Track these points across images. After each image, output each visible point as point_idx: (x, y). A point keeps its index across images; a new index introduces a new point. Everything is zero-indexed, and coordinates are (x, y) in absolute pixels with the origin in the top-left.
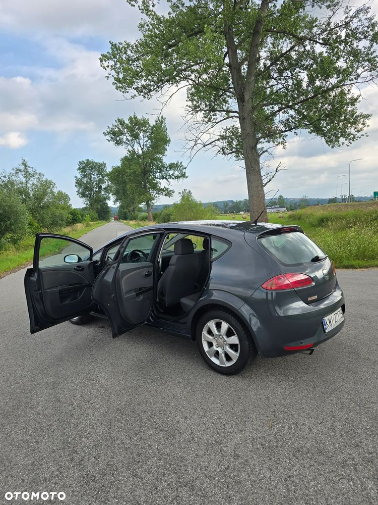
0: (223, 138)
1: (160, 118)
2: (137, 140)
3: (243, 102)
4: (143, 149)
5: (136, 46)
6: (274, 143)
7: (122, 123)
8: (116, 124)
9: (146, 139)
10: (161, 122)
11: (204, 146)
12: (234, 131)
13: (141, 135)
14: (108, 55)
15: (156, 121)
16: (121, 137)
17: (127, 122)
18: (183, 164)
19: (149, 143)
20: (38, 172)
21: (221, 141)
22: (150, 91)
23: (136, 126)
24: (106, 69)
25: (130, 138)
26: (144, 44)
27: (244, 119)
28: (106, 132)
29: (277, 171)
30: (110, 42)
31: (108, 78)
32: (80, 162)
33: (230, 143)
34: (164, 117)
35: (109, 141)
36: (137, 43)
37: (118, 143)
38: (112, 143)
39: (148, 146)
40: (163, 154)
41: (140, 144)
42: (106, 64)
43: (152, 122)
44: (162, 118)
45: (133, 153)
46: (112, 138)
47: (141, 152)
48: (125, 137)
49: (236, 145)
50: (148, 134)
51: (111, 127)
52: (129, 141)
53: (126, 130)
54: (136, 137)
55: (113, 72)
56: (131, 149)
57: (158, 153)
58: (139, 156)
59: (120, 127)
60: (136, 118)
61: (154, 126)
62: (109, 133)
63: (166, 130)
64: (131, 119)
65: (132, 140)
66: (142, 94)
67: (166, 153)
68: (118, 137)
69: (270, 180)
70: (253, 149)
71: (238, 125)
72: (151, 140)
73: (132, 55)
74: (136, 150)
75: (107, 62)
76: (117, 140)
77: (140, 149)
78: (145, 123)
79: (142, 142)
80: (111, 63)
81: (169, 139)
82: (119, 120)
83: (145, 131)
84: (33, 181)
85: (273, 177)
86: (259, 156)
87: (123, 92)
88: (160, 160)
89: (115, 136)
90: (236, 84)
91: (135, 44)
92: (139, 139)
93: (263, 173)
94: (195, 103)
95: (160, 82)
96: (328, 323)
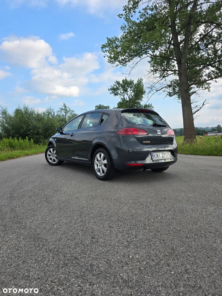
0: (170, 86)
1: (140, 80)
2: (126, 92)
3: (181, 64)
4: (129, 97)
5: (121, 39)
6: (202, 88)
7: (118, 83)
8: (115, 84)
9: (132, 91)
10: (140, 82)
11: (157, 91)
12: (176, 82)
13: (129, 89)
14: (106, 45)
15: (137, 81)
16: (117, 91)
17: (121, 82)
18: (152, 105)
19: (133, 94)
20: (71, 109)
21: (169, 88)
22: (126, 62)
23: (126, 85)
24: (104, 53)
25: (122, 91)
26: (125, 37)
27: (181, 74)
28: (109, 88)
29: (203, 105)
30: (107, 38)
31: (105, 57)
32: (96, 106)
33: (174, 89)
34: (142, 79)
35: (111, 93)
36: (121, 37)
37: (116, 94)
38: (113, 95)
39: (133, 95)
40: (141, 100)
41: (128, 94)
42: (104, 50)
43: (135, 82)
44: (141, 79)
45: (124, 100)
46: (112, 92)
47: (128, 99)
48: (120, 91)
49: (178, 91)
50: (133, 89)
51: (112, 86)
52: (122, 93)
53: (120, 87)
54: (126, 91)
55: (108, 54)
56: (123, 98)
57: (139, 99)
58: (127, 102)
59: (117, 85)
60: (126, 80)
61: (136, 84)
62: (111, 89)
63: (143, 86)
64: (123, 81)
65: (123, 93)
66: (122, 64)
67: (143, 99)
68: (116, 91)
69: (198, 110)
70: (186, 91)
71: (178, 78)
73: (118, 43)
74: (126, 98)
75: (105, 49)
76: (115, 93)
77: (128, 97)
78: (131, 82)
79: (129, 93)
80: (107, 49)
81: (145, 91)
82: (117, 81)
83: (131, 87)
84: (68, 114)
85: (201, 108)
86: (191, 96)
87: (112, 63)
88: (139, 103)
89: (114, 90)
90: (176, 54)
91: (120, 37)
92: (127, 92)
93: (192, 106)
94: (155, 68)
95: (132, 57)
96: (156, 156)
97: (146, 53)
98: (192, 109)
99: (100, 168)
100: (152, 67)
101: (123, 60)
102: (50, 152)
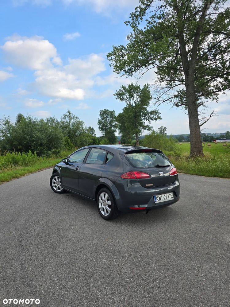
0: (176, 96)
1: (146, 85)
2: (132, 98)
3: (188, 75)
4: (135, 103)
5: (127, 47)
6: (210, 99)
7: (124, 88)
8: (121, 89)
9: (138, 97)
10: (147, 87)
11: (163, 102)
12: (183, 92)
13: (135, 94)
14: (112, 53)
15: (144, 87)
16: (123, 96)
17: (127, 87)
18: (159, 111)
19: (139, 100)
20: (75, 116)
21: (176, 98)
22: (132, 71)
23: (132, 90)
24: (110, 61)
25: (128, 97)
26: (131, 46)
27: (188, 85)
28: (115, 93)
29: (211, 116)
30: (113, 46)
31: (110, 66)
32: (101, 111)
33: (181, 99)
34: (149, 84)
35: (116, 98)
36: (128, 45)
37: (122, 100)
38: (118, 100)
39: (139, 101)
40: (147, 105)
41: (134, 100)
42: (110, 58)
43: (142, 87)
44: (148, 84)
45: (130, 105)
46: (118, 97)
47: (134, 105)
48: (125, 96)
49: (185, 101)
50: (139, 94)
51: (118, 91)
52: (128, 98)
53: (126, 92)
54: (132, 96)
55: (114, 62)
56: (129, 103)
57: (144, 105)
58: (133, 107)
59: (123, 90)
60: (132, 85)
61: (142, 89)
62: (117, 94)
63: (150, 91)
64: (129, 85)
65: (129, 98)
66: (128, 73)
67: (149, 105)
68: (121, 96)
69: (206, 122)
70: (193, 103)
71: (185, 89)
72: (141, 98)
73: (124, 52)
74: (131, 104)
75: (111, 57)
76: (121, 98)
77: (134, 103)
78: (138, 87)
79: (135, 99)
80: (113, 57)
81: (151, 97)
82: (123, 86)
83: (137, 93)
84: (73, 121)
85: (208, 120)
86: (198, 107)
87: (117, 73)
88: (145, 109)
89: (120, 96)
90: (184, 65)
91: (127, 46)
92: (133, 97)
93: (200, 117)
94: (162, 76)
95: (137, 67)
96: (158, 199)
97: (153, 63)
98: (199, 121)
99: (104, 208)
100: (159, 75)
101: (129, 69)
102: (55, 179)
